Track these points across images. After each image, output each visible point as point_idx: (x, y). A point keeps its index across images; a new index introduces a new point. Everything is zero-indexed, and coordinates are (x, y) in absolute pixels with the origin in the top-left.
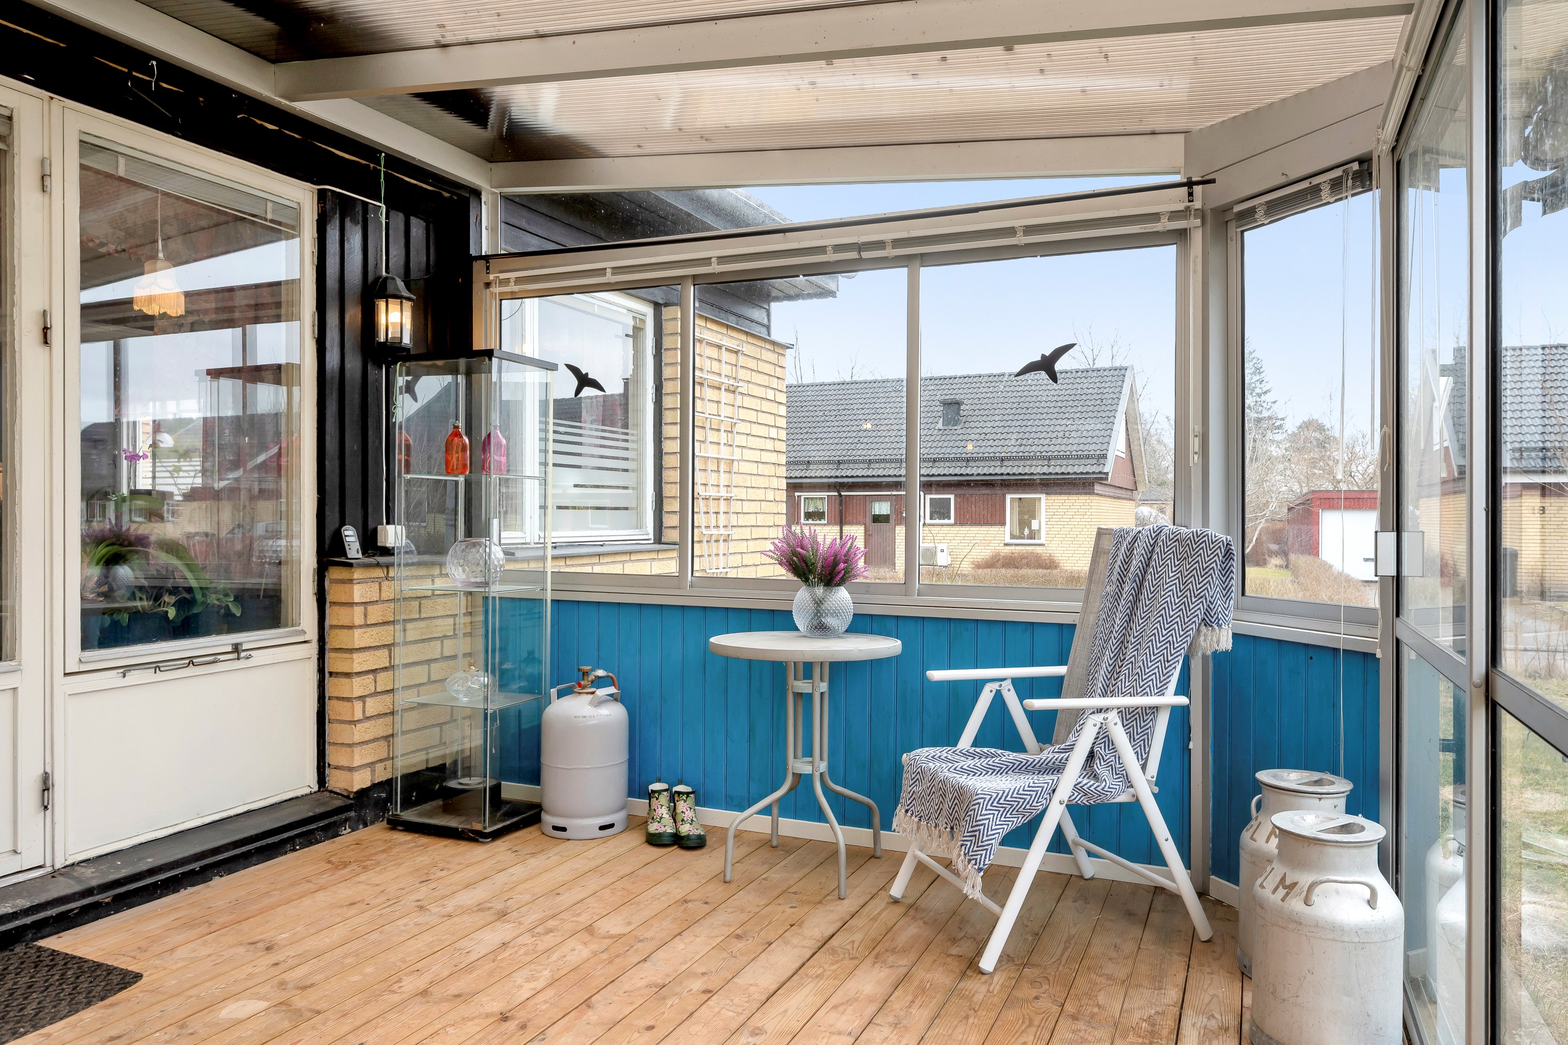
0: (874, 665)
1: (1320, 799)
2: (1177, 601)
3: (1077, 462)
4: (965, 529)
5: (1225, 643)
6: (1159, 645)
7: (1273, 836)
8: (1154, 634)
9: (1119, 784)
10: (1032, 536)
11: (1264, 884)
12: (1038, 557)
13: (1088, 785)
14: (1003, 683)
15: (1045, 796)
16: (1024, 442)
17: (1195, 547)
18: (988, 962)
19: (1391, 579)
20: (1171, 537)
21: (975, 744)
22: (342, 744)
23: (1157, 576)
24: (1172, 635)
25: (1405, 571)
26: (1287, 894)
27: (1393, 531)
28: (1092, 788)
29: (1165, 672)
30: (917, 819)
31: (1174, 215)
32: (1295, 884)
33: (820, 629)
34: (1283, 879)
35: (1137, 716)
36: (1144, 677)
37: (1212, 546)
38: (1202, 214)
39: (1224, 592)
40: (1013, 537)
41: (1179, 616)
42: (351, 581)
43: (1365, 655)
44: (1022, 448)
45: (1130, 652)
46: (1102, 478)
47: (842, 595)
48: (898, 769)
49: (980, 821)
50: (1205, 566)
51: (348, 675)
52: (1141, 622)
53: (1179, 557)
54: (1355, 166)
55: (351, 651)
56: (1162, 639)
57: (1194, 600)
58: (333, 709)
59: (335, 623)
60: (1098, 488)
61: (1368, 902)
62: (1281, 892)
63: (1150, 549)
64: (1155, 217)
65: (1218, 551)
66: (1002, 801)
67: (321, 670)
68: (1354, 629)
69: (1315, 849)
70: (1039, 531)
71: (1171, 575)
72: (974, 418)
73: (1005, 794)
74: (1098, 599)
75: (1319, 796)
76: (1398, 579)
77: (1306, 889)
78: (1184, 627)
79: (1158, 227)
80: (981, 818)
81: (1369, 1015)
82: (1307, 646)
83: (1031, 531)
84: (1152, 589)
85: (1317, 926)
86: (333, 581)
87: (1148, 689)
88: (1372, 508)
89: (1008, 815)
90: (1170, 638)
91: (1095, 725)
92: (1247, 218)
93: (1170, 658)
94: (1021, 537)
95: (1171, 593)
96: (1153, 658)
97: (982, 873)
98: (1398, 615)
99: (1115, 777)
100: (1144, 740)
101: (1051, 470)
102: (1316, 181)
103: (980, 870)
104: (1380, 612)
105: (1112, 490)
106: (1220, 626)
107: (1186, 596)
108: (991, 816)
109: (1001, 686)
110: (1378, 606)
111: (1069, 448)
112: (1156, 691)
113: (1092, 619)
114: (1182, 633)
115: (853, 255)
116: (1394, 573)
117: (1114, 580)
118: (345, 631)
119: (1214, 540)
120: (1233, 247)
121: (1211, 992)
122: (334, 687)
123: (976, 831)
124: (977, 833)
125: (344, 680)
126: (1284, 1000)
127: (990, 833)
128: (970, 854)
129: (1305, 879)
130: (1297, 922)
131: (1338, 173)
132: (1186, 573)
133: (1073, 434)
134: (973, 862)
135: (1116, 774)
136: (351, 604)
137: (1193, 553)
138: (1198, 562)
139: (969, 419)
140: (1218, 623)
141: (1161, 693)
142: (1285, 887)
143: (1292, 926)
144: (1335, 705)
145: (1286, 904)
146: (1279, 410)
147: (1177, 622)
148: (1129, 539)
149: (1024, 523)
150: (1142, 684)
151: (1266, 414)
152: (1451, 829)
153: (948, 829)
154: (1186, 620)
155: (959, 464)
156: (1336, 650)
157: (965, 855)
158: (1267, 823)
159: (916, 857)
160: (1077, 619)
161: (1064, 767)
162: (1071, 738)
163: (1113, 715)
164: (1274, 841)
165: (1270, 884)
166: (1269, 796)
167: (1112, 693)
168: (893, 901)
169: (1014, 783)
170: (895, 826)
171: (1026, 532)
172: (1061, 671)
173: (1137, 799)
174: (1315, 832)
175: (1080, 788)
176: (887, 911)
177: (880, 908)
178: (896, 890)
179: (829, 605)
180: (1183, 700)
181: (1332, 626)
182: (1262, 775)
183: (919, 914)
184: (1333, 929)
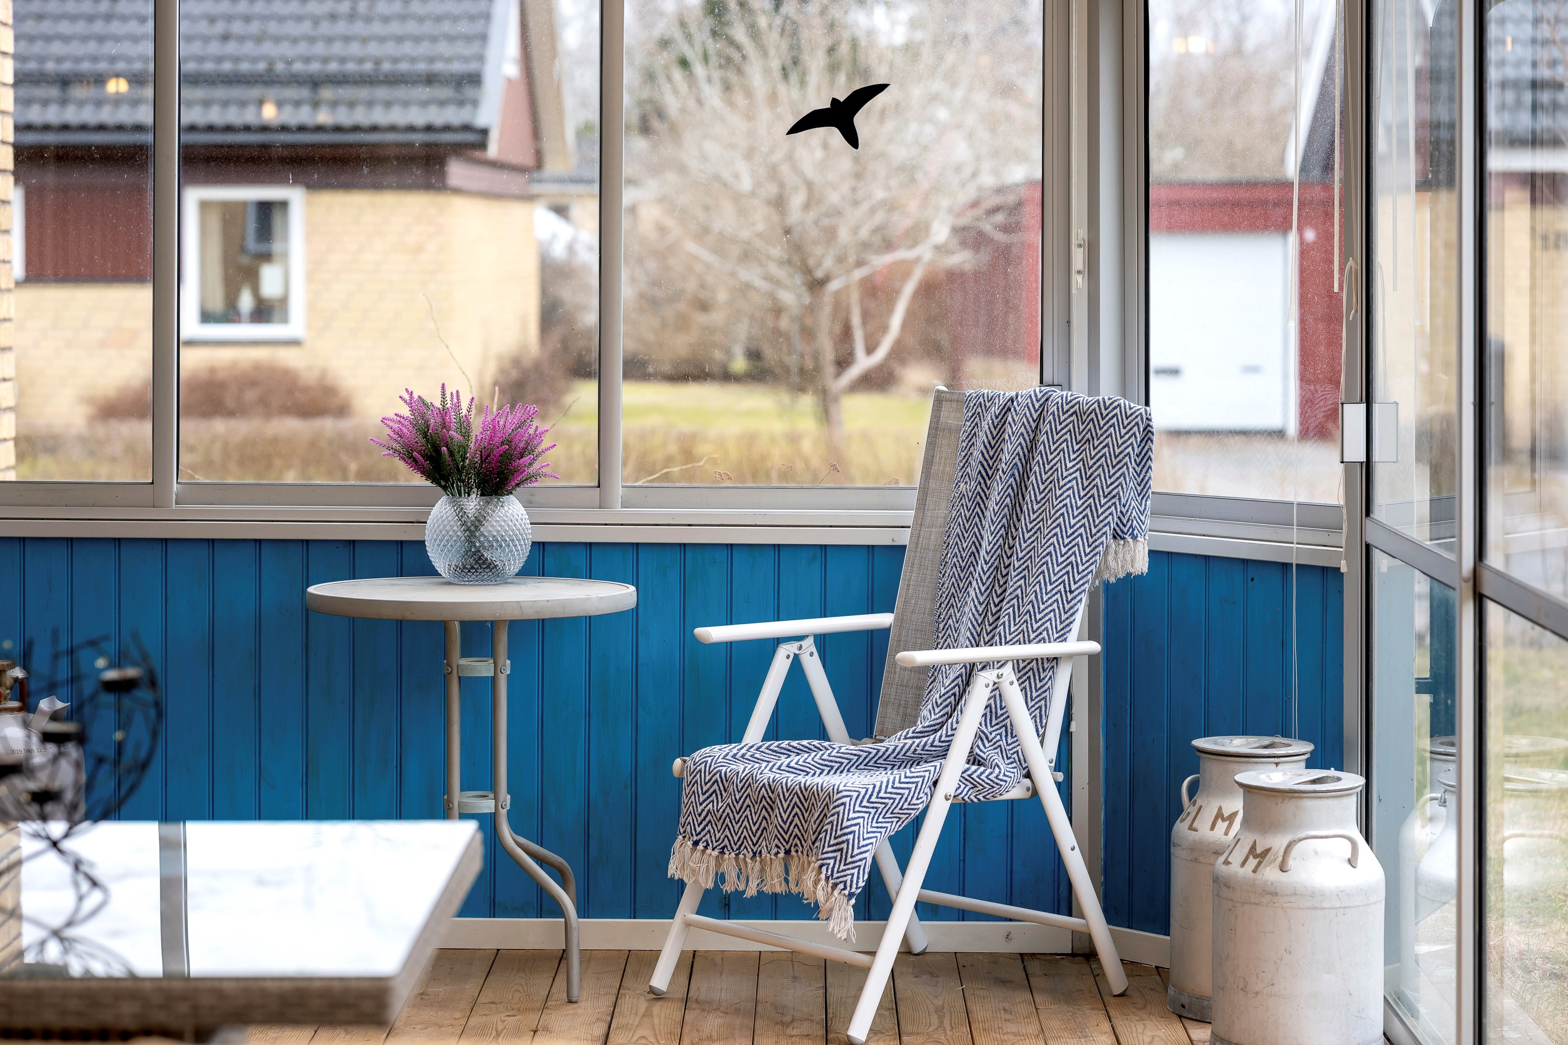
1: (1277, 764)
2: (1079, 503)
3: (398, 93)
4: (53, 295)
5: (1141, 565)
6: (1057, 569)
7: (1220, 820)
8: (1050, 553)
9: (1015, 773)
10: (263, 313)
11: (1230, 860)
12: (286, 377)
13: (979, 772)
14: (803, 643)
15: (925, 791)
17: (1102, 423)
18: (859, 1026)
19: (1359, 466)
20: (1066, 408)
23: (1047, 467)
24: (1074, 553)
25: (1376, 456)
26: (1259, 863)
27: (1361, 402)
28: (983, 777)
29: (1067, 607)
30: (716, 853)
32: (1268, 851)
33: (477, 565)
34: (1254, 847)
35: (1030, 673)
36: (1038, 617)
37: (1126, 422)
39: (1139, 489)
40: (206, 317)
41: (1084, 525)
43: (1324, 570)
45: (1014, 582)
46: (468, 142)
47: (511, 512)
49: (847, 827)
50: (1117, 451)
52: (1027, 536)
53: (1079, 438)
56: (1060, 560)
57: (1103, 502)
60: (456, 172)
61: (1349, 860)
62: (1252, 862)
63: (1034, 425)
65: (1136, 428)
66: (873, 799)
68: (1310, 536)
69: (1289, 806)
70: (284, 301)
71: (1069, 465)
73: (877, 789)
74: (944, 504)
75: (1276, 760)
76: (1368, 465)
77: (1281, 853)
78: (1091, 540)
80: (849, 823)
81: (1350, 994)
82: (1245, 562)
83: (260, 298)
84: (1042, 487)
85: (1295, 894)
87: (1045, 633)
89: (880, 820)
90: (1073, 558)
91: (987, 686)
93: (1073, 587)
94: (235, 316)
95: (1070, 492)
96: (1049, 588)
97: (853, 901)
98: (1368, 514)
99: (1007, 762)
100: (1040, 707)
101: (322, 116)
103: (851, 895)
104: (1345, 511)
106: (1134, 538)
107: (1093, 496)
108: (861, 820)
109: (800, 648)
110: (1342, 503)
112: (1056, 636)
113: (933, 536)
114: (1088, 550)
116: (1363, 458)
117: (974, 474)
119: (1129, 413)
121: (1150, 1033)
123: (843, 842)
124: (845, 846)
126: (1257, 993)
127: (862, 843)
128: (835, 875)
129: (1278, 842)
130: (1271, 893)
132: (1091, 463)
134: (841, 886)
135: (1008, 758)
137: (1099, 433)
138: (1107, 445)
140: (1132, 534)
141: (1062, 638)
142: (1255, 857)
143: (1266, 899)
144: (1284, 644)
145: (1258, 876)
147: (1081, 535)
148: (995, 410)
150: (1035, 626)
152: (1428, 789)
153: (782, 855)
154: (1094, 531)
156: (1285, 567)
157: (827, 878)
158: (1210, 805)
159: (688, 924)
160: (904, 538)
161: (943, 753)
162: (928, 716)
163: (1008, 670)
164: (1221, 826)
165: (1236, 858)
166: (1210, 767)
167: (989, 643)
168: (656, 996)
169: (880, 778)
170: (673, 870)
171: (246, 302)
172: (883, 620)
173: (1035, 793)
174: (1290, 785)
175: (966, 778)
176: (657, 1008)
177: (643, 1005)
178: (661, 979)
179: (491, 527)
180: (1094, 647)
181: (1281, 533)
182: (1201, 743)
183: (707, 1006)
184: (1313, 895)
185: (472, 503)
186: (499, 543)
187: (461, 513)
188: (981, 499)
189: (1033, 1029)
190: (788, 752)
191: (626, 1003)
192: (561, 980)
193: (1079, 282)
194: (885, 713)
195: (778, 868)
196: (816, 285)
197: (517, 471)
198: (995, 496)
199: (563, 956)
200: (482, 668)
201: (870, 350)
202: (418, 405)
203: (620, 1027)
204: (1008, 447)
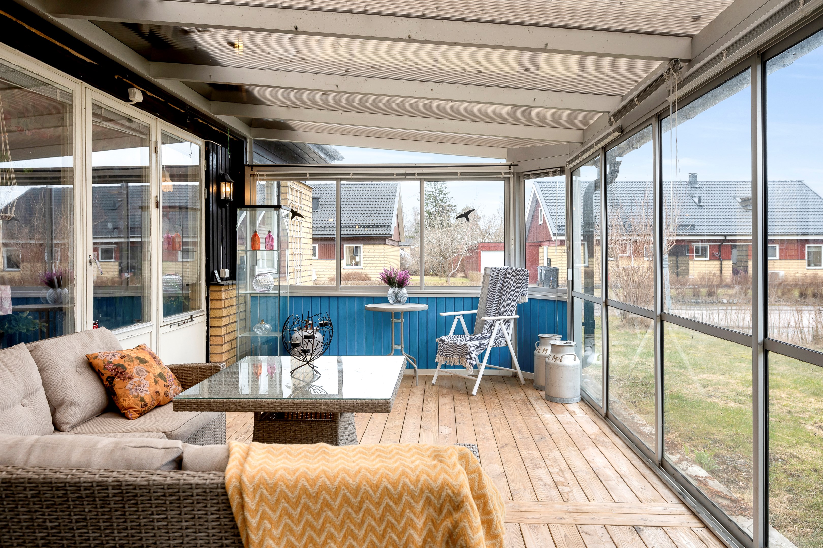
0: (419, 312)
3: (378, 229)
4: (323, 262)
5: (526, 301)
6: (510, 302)
8: (509, 299)
9: (504, 341)
10: (356, 264)
11: (549, 359)
12: (360, 274)
14: (460, 316)
15: (486, 345)
16: (352, 218)
18: (474, 392)
21: (454, 334)
22: (217, 353)
23: (508, 282)
26: (556, 360)
27: (571, 268)
28: (497, 342)
29: (512, 309)
30: (445, 357)
31: (506, 173)
32: (557, 357)
33: (397, 301)
34: (554, 357)
35: (506, 322)
37: (523, 273)
38: (513, 173)
39: (526, 286)
40: (347, 265)
42: (221, 291)
43: (563, 301)
44: (351, 222)
45: (502, 304)
46: (389, 237)
47: (404, 291)
48: (437, 343)
51: (219, 327)
52: (504, 295)
53: (514, 276)
54: (559, 169)
55: (221, 317)
57: (519, 288)
58: (213, 340)
59: (213, 307)
60: (387, 241)
61: (574, 359)
62: (554, 360)
63: (505, 273)
64: (500, 173)
66: (476, 347)
67: (207, 325)
68: (560, 296)
69: (562, 348)
70: (360, 262)
71: (512, 281)
72: (326, 206)
73: (476, 345)
74: (487, 289)
75: (555, 339)
76: (573, 281)
77: (560, 358)
79: (501, 176)
80: (472, 351)
82: (547, 300)
83: (355, 262)
84: (507, 286)
85: (563, 366)
86: (212, 291)
88: (500, 250)
89: (478, 351)
90: (513, 299)
91: (497, 325)
92: (527, 176)
93: (513, 305)
94: (352, 265)
95: (513, 287)
96: (509, 305)
98: (572, 290)
99: (502, 339)
100: (508, 328)
101: (366, 232)
102: (548, 171)
103: (473, 366)
105: (394, 242)
106: (525, 296)
110: (567, 288)
111: (373, 222)
112: (510, 314)
113: (485, 295)
114: (516, 298)
115: (404, 177)
116: (572, 279)
117: (493, 283)
118: (218, 310)
120: (521, 183)
122: (212, 332)
124: (471, 356)
125: (218, 329)
126: (556, 386)
127: (474, 355)
129: (560, 356)
130: (558, 366)
131: (554, 170)
132: (517, 281)
133: (375, 215)
134: (470, 364)
136: (221, 300)
137: (518, 274)
138: (520, 277)
139: (323, 206)
141: (512, 315)
145: (556, 363)
146: (453, 202)
147: (515, 295)
148: (497, 271)
149: (353, 258)
150: (506, 313)
151: (448, 203)
153: (458, 358)
154: (517, 294)
155: (320, 229)
156: (555, 301)
157: (468, 362)
158: (542, 348)
159: (439, 371)
160: (479, 296)
161: (490, 337)
162: (485, 330)
163: (502, 321)
164: (545, 352)
165: (551, 359)
166: (542, 341)
167: (497, 316)
168: (433, 385)
169: (477, 342)
170: (436, 360)
171: (353, 262)
172: (475, 311)
173: (507, 345)
174: (561, 344)
175: (494, 343)
176: (433, 387)
177: (431, 387)
178: (434, 381)
179: (400, 294)
180: (518, 316)
181: (554, 294)
182: (539, 335)
183: (443, 387)
184: (567, 366)
185: (396, 289)
186: (402, 297)
187: (394, 291)
188: (494, 288)
189: (508, 392)
190: (458, 337)
191: (427, 386)
192: (414, 381)
193: (512, 247)
194: (476, 330)
195: (457, 360)
196: (446, 259)
197: (405, 283)
198: (498, 287)
199: (414, 376)
200: (399, 321)
201: (455, 269)
202: (386, 271)
203: (427, 392)
204: (500, 278)
